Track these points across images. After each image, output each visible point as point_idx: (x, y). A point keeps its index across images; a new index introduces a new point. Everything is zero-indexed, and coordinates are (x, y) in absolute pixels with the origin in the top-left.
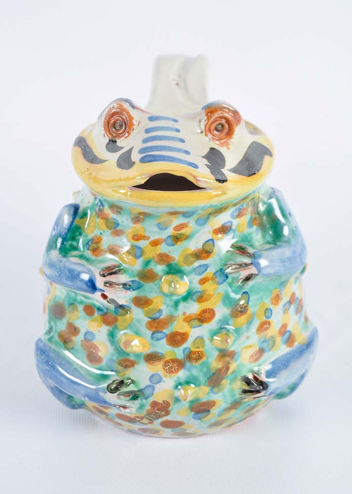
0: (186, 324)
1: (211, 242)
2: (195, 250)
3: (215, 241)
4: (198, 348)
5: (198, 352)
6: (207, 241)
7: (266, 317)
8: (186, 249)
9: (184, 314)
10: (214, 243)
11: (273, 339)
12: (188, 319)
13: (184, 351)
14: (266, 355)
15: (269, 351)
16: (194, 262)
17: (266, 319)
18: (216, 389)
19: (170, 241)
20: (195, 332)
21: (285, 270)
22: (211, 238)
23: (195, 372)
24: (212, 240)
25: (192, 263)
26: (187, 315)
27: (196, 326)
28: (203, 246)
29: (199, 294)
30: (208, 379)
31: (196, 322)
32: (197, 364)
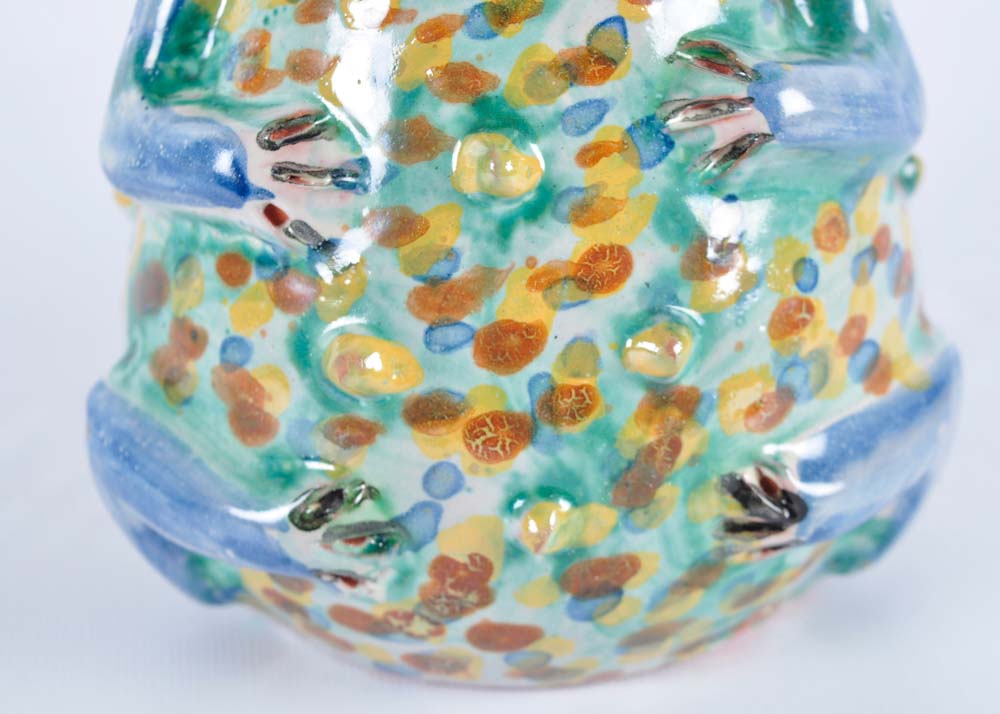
0: (537, 296)
1: (616, 27)
2: (562, 53)
3: (628, 24)
4: (577, 375)
5: (578, 389)
6: (603, 24)
7: (798, 285)
8: (534, 49)
9: (531, 262)
10: (625, 32)
11: (821, 358)
12: (545, 281)
13: (532, 383)
14: (799, 411)
15: (810, 396)
16: (563, 91)
17: (800, 294)
18: (639, 516)
19: (479, 21)
20: (565, 324)
21: (858, 133)
22: (612, 12)
23: (568, 456)
24: (620, 20)
25: (552, 96)
26: (540, 265)
27: (568, 301)
28: (589, 38)
29: (580, 196)
30: (614, 479)
31: (567, 291)
32: (577, 430)
